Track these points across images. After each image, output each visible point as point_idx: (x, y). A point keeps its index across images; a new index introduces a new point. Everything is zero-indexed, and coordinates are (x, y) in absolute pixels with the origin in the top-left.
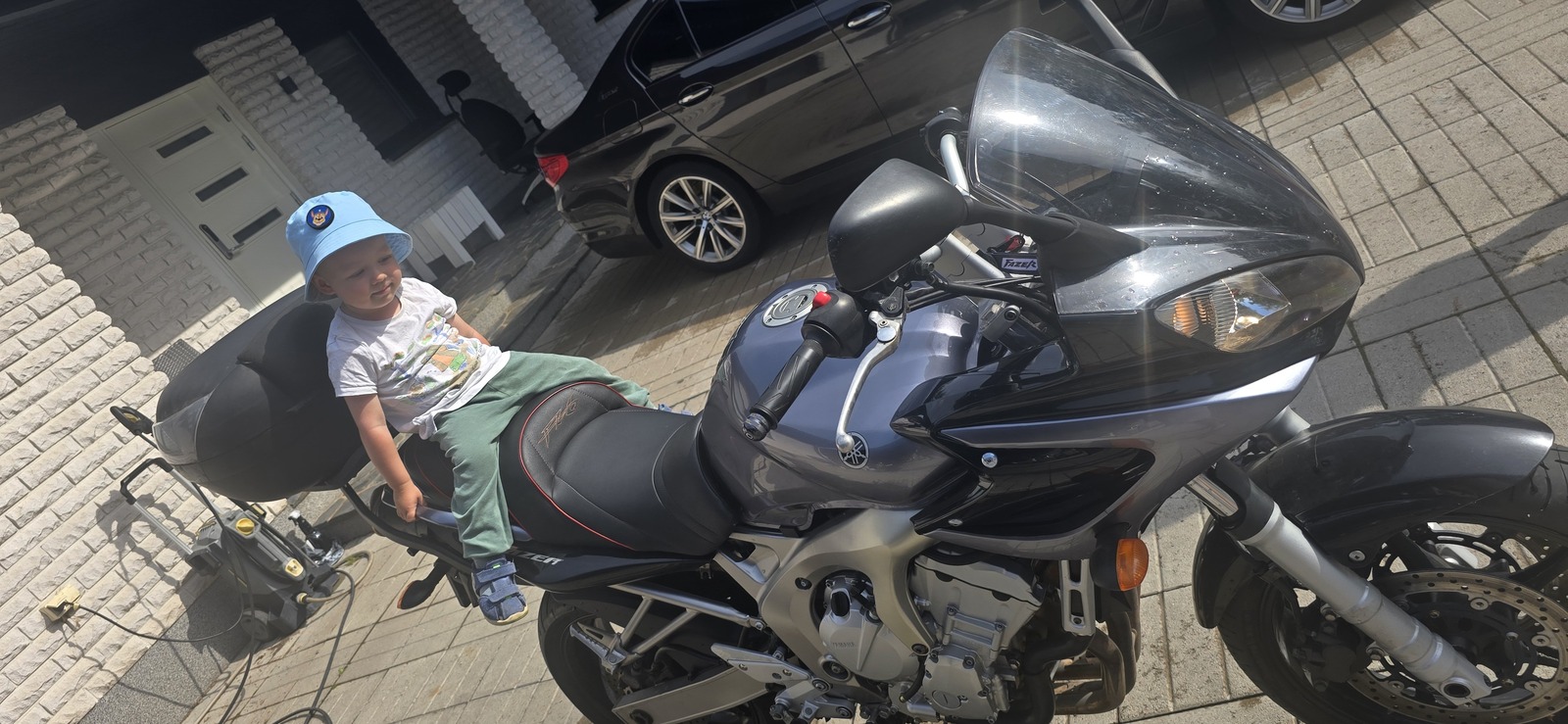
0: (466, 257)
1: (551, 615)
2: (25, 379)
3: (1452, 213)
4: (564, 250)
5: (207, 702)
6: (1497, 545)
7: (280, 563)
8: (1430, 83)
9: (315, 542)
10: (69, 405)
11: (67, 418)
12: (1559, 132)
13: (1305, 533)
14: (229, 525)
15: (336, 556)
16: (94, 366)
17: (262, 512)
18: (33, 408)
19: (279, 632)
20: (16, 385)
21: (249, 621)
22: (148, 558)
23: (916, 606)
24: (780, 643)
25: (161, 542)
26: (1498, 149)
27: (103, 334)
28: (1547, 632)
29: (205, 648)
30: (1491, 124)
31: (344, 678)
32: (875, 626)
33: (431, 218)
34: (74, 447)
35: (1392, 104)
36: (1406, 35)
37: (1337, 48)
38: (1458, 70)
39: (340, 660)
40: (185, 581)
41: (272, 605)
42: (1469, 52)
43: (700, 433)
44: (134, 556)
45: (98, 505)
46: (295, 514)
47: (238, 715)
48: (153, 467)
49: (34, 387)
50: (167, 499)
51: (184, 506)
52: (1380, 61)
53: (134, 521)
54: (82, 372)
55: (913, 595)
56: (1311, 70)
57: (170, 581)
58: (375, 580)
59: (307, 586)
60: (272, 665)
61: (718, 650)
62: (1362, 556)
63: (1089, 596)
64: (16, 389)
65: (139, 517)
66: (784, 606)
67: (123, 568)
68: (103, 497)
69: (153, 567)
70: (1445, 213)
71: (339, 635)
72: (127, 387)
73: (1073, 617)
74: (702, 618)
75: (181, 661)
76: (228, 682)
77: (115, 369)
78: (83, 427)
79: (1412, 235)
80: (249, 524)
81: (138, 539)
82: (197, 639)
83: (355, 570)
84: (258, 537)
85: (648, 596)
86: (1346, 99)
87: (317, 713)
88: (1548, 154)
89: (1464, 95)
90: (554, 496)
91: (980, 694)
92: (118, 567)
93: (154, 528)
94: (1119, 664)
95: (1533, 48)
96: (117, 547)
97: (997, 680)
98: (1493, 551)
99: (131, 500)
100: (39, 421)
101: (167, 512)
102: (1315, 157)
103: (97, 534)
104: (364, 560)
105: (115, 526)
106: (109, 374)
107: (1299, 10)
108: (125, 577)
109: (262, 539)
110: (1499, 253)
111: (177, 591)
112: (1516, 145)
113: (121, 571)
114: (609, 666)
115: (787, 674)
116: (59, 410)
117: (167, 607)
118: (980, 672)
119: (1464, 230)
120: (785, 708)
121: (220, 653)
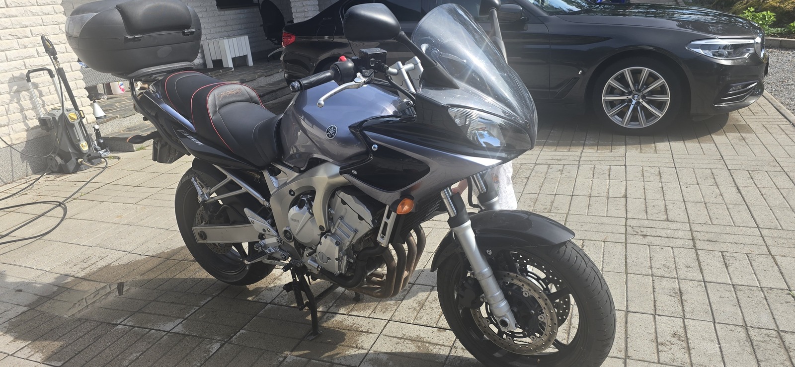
0: (231, 65)
1: (187, 177)
2: (11, 6)
3: (626, 210)
4: (275, 82)
5: (14, 184)
6: (547, 285)
7: (79, 141)
8: (651, 166)
9: (99, 144)
10: (24, 27)
11: (20, 32)
12: (683, 200)
13: (476, 237)
14: (66, 113)
15: (105, 154)
16: (44, 17)
17: (83, 116)
18: (7, 20)
19: (62, 170)
20: (5, 6)
21: (51, 159)
22: (22, 110)
23: (328, 212)
24: (272, 217)
25: (31, 106)
26: (659, 196)
27: (55, 6)
28: (544, 315)
29: (25, 162)
30: (662, 187)
31: (82, 198)
32: (310, 216)
33: (224, 40)
34: (15, 45)
35: (632, 167)
36: (655, 147)
37: (627, 141)
38: (664, 166)
39: (83, 191)
40: (32, 129)
41: (66, 157)
42: (673, 161)
43: (281, 119)
44: (16, 105)
45: (13, 75)
46: (97, 127)
47: (26, 194)
48: (46, 72)
49: (13, 11)
50: (44, 90)
51: (50, 97)
52: (639, 151)
53: (24, 91)
54: (37, 17)
55: (329, 207)
56: (612, 144)
57: (26, 125)
58: (117, 168)
59: (85, 157)
60: (52, 182)
61: (247, 211)
62: (491, 253)
63: (390, 226)
64: (4, 8)
65: (27, 90)
66: (280, 199)
67: (8, 107)
68: (17, 74)
69: (22, 115)
70: (624, 209)
71: (89, 181)
72: (53, 34)
73: (382, 235)
74: (247, 194)
75: (12, 161)
76: (28, 180)
77: (52, 23)
78: (24, 39)
79: (607, 211)
80: (75, 117)
81: (22, 99)
82: (24, 156)
83: (110, 162)
84: (75, 124)
85: (230, 177)
86: (618, 158)
87: (63, 206)
88: (674, 205)
89: (660, 175)
90: (213, 118)
91: (337, 259)
92: (7, 106)
93: (31, 98)
94: (394, 273)
95: (696, 170)
96: (11, 97)
97: (345, 258)
98: (545, 287)
99: (29, 80)
100: (7, 26)
101: (41, 95)
102: (592, 172)
103: (5, 87)
104: (117, 160)
105: (15, 88)
106: (48, 24)
107: (621, 119)
108: (7, 111)
109: (77, 126)
110: (633, 228)
111: (27, 131)
112: (665, 198)
113: (7, 109)
114: (200, 199)
115: (268, 231)
116: (18, 27)
117: (19, 135)
118: (340, 250)
119: (627, 216)
120: (261, 246)
121: (31, 167)
